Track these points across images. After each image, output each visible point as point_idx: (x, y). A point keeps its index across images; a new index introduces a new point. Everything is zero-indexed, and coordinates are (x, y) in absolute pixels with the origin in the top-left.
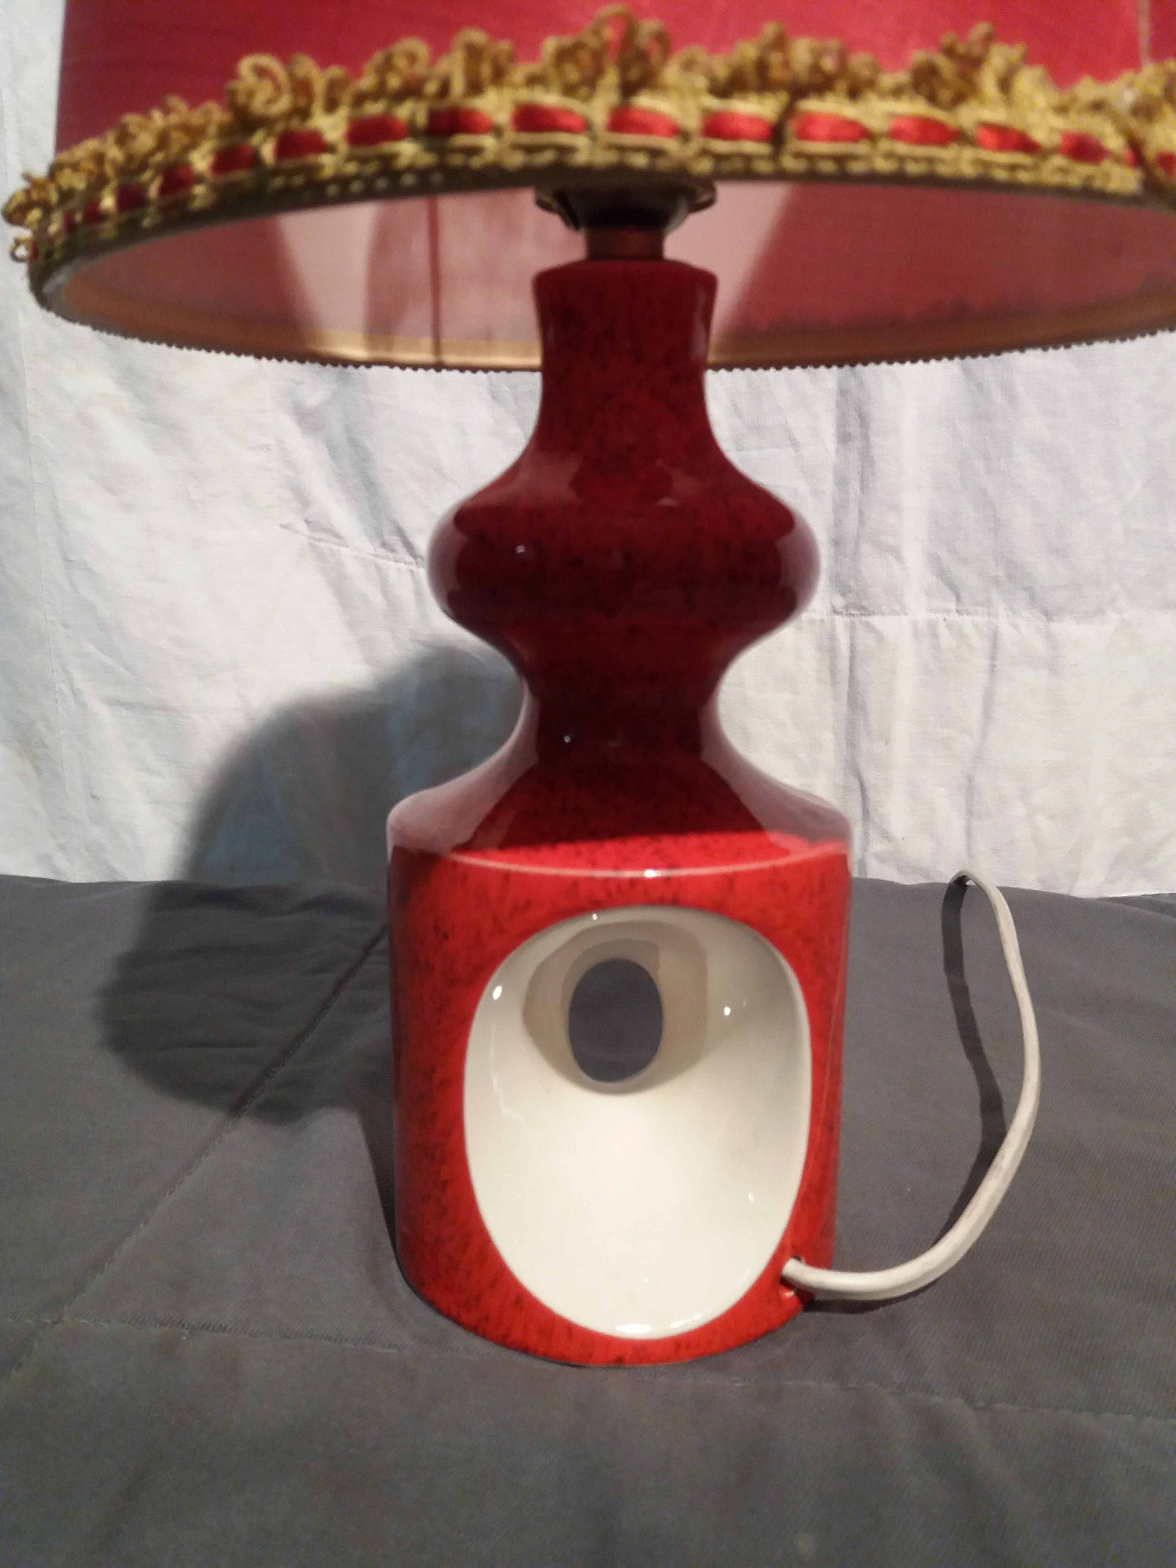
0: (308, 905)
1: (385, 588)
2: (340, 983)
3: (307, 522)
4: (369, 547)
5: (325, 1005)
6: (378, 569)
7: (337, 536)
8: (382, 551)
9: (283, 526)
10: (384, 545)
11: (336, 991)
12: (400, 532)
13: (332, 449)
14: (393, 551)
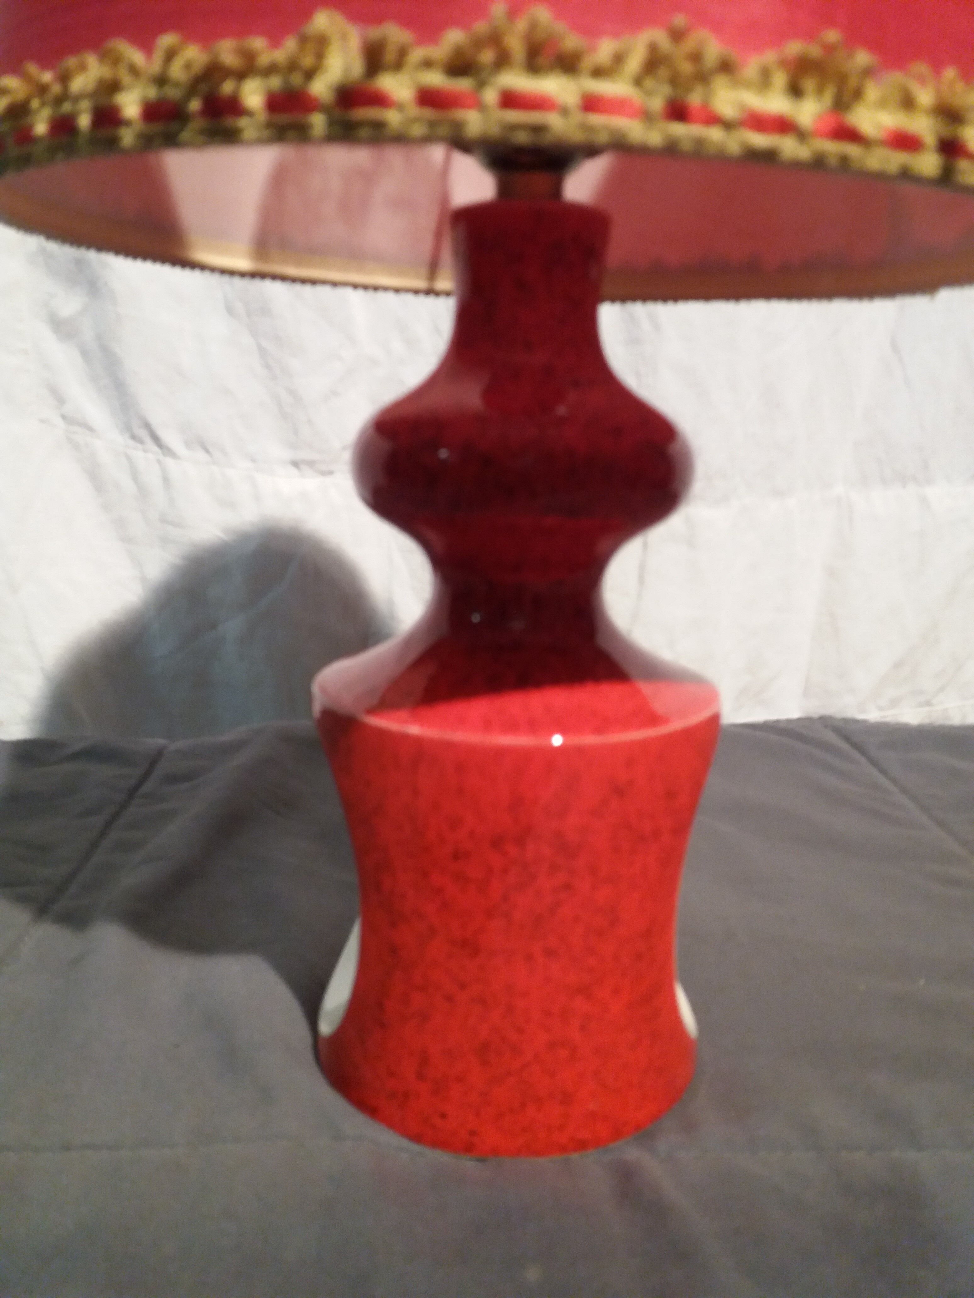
0: (76, 756)
1: (135, 475)
2: (108, 825)
3: (64, 417)
4: (120, 440)
5: (94, 845)
6: (129, 459)
7: (90, 429)
8: (131, 443)
9: (42, 421)
10: (134, 437)
11: (103, 833)
12: (148, 427)
13: (85, 354)
14: (141, 442)
